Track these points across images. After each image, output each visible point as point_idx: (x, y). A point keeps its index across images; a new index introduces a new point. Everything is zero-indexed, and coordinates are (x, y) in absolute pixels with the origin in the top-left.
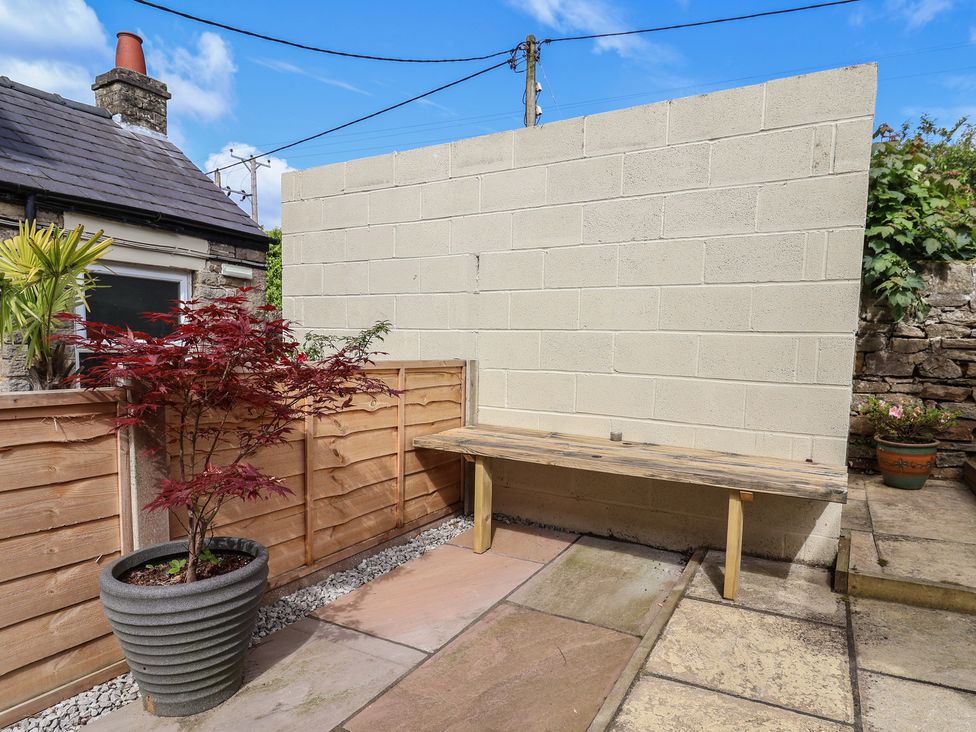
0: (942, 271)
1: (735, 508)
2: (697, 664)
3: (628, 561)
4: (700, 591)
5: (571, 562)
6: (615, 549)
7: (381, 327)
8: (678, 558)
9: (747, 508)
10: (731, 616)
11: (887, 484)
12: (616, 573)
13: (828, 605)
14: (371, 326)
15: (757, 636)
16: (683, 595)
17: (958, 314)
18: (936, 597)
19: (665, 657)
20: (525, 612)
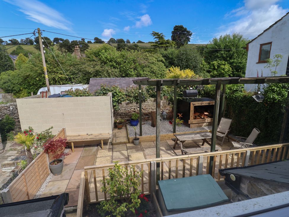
0: (121, 104)
1: (102, 141)
2: (101, 156)
3: (91, 148)
4: (100, 149)
5: (85, 150)
6: (89, 147)
7: (52, 128)
8: (96, 146)
9: (103, 140)
10: (103, 151)
11: (118, 129)
12: (91, 150)
13: (111, 147)
14: (50, 127)
15: (105, 152)
16: (98, 150)
17: (123, 108)
18: (119, 143)
19: (98, 156)
20: (83, 157)
